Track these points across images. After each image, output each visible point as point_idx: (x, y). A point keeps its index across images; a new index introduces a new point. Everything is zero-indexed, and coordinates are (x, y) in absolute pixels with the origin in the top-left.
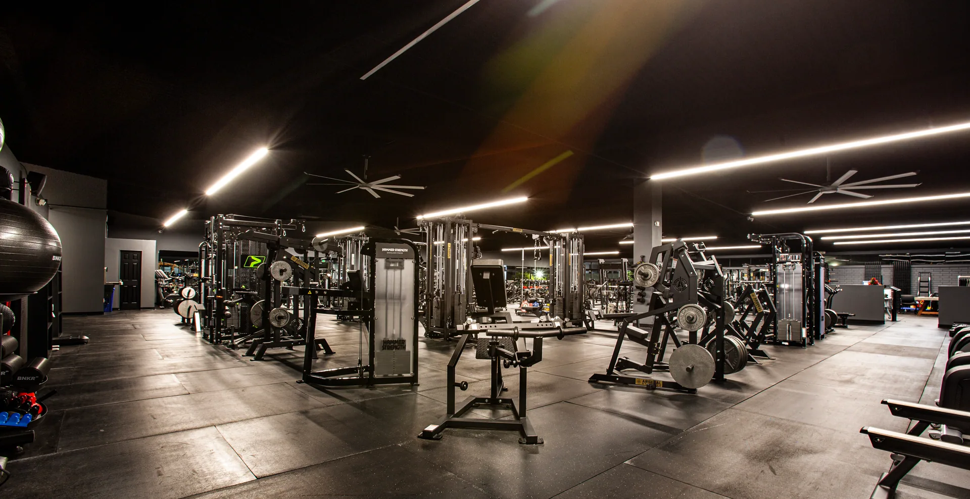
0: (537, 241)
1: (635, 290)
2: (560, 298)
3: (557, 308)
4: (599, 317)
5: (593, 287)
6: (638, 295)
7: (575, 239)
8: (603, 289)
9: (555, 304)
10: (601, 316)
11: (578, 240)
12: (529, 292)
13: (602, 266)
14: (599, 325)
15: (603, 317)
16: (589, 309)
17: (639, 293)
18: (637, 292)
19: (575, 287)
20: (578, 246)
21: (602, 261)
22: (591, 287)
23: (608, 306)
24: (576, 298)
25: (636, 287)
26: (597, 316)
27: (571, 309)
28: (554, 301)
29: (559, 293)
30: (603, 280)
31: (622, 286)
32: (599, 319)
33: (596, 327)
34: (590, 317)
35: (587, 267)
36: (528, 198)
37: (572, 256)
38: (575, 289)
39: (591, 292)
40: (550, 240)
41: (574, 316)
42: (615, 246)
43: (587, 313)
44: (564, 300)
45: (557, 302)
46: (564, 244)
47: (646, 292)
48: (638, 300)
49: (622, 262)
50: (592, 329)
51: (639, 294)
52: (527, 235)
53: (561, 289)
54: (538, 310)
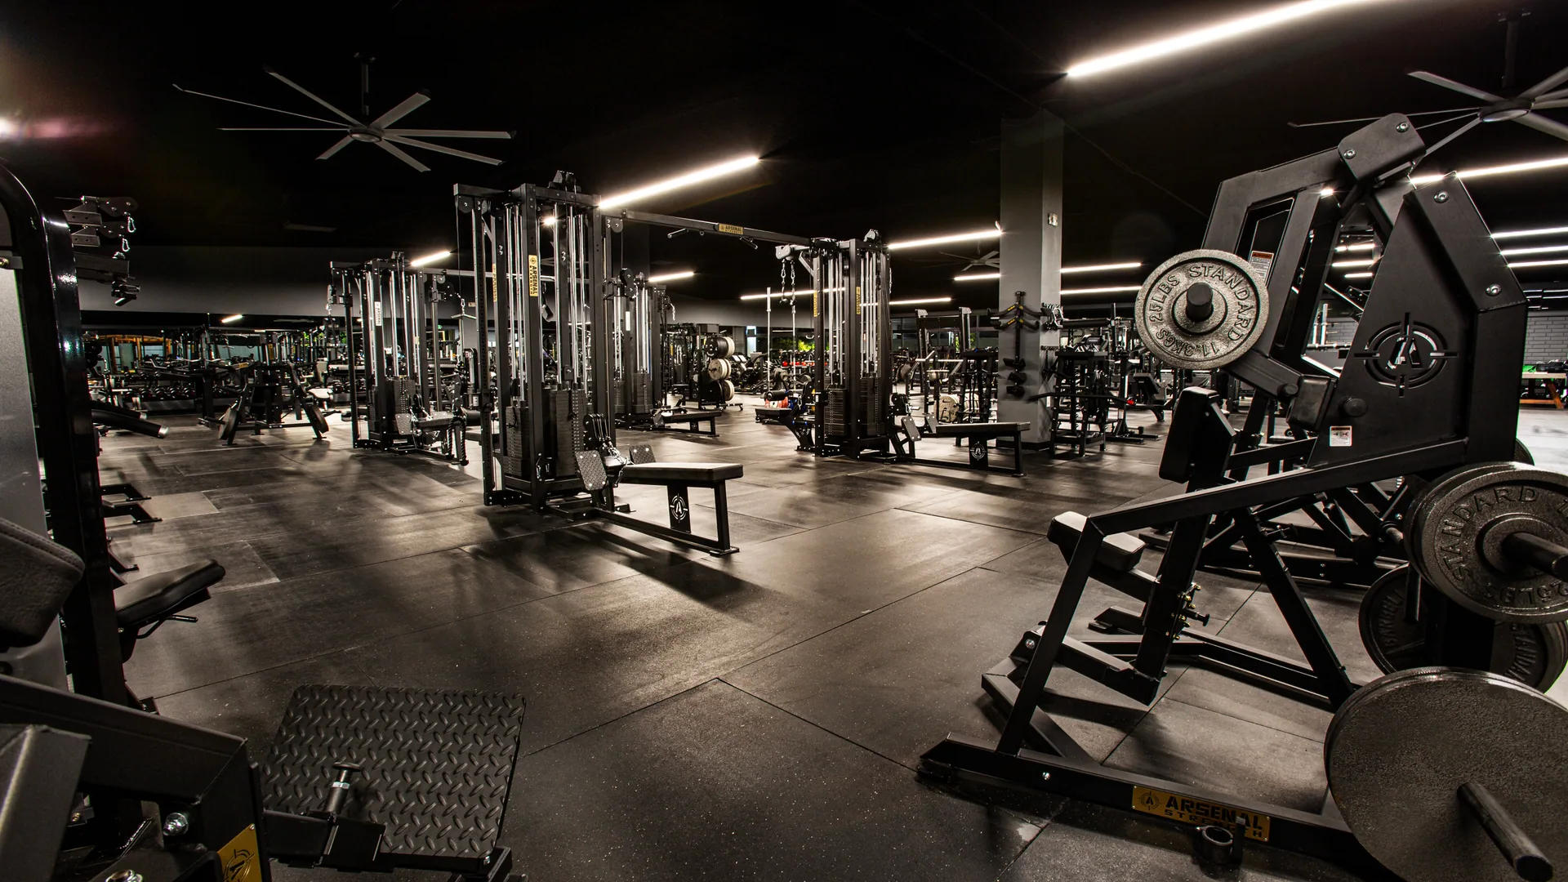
0: (787, 263)
1: (1003, 369)
2: (838, 390)
3: (831, 412)
4: (925, 432)
5: (905, 361)
6: (1009, 378)
7: (870, 256)
8: (926, 365)
9: (827, 404)
10: (930, 430)
11: (878, 257)
12: (782, 375)
13: (922, 323)
14: (927, 449)
15: (934, 431)
16: (903, 412)
17: (1011, 374)
18: (1006, 373)
19: (871, 363)
20: (878, 272)
21: (922, 313)
22: (901, 362)
23: (941, 402)
24: (874, 389)
25: (1005, 360)
26: (921, 430)
27: (863, 415)
28: (824, 396)
29: (836, 378)
30: (924, 349)
31: (972, 361)
32: (924, 436)
33: (919, 455)
34: (906, 432)
35: (895, 328)
36: (761, 158)
37: (865, 308)
38: (872, 368)
39: (903, 372)
40: (813, 256)
41: (869, 430)
42: (946, 287)
43: (898, 421)
44: (847, 394)
45: (831, 401)
46: (847, 267)
47: (1028, 372)
48: (1009, 390)
49: (961, 315)
50: (911, 459)
51: (1012, 378)
52: (755, 241)
53: (841, 369)
54: (790, 416)
